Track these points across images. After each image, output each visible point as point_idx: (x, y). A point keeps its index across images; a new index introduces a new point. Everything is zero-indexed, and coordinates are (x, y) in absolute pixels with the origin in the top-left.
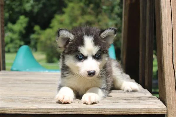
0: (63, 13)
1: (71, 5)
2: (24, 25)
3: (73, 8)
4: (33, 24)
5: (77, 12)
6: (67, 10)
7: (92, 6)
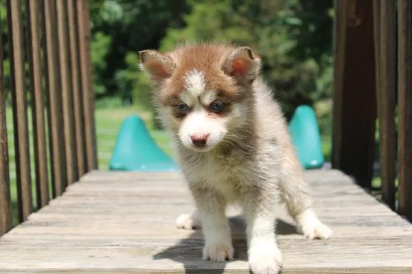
0: (183, 25)
1: (199, 8)
2: (104, 52)
3: (204, 15)
4: (121, 49)
5: (213, 23)
6: (192, 19)
7: (243, 9)
